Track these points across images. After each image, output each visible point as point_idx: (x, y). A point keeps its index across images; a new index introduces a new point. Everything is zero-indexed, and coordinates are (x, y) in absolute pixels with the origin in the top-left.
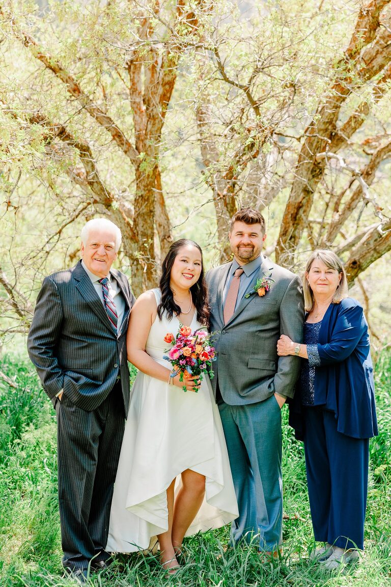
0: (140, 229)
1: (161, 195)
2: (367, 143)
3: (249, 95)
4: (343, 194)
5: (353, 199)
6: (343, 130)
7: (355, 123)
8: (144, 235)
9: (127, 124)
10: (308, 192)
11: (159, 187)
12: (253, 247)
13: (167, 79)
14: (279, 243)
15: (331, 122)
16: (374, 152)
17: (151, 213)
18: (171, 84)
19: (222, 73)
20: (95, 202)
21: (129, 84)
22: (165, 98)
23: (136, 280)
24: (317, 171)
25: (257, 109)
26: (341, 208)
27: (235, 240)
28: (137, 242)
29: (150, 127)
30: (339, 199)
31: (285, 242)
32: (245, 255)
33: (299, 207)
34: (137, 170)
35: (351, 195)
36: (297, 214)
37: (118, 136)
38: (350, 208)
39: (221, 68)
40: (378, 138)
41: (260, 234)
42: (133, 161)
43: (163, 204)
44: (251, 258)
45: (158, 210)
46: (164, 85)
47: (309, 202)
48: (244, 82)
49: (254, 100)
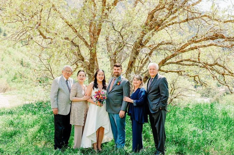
0: (91, 67)
1: (96, 58)
2: (150, 46)
3: (120, 34)
4: (144, 59)
5: (146, 61)
6: (144, 43)
7: (147, 41)
8: (92, 68)
9: (88, 40)
10: (135, 58)
11: (96, 56)
12: (118, 73)
13: (99, 29)
14: (127, 71)
15: (141, 41)
16: (152, 48)
17: (94, 63)
18: (100, 30)
19: (114, 28)
20: (80, 60)
21: (89, 29)
22: (98, 34)
23: (90, 80)
24: (137, 53)
25: (122, 37)
26: (143, 63)
27: (114, 71)
28: (90, 70)
29: (94, 41)
30: (143, 60)
31: (128, 71)
32: (116, 75)
33: (132, 62)
34: (90, 52)
35: (145, 60)
36: (132, 64)
37: (86, 43)
38: (145, 63)
39: (113, 27)
40: (153, 45)
41: (120, 70)
42: (89, 49)
43: (97, 61)
44: (118, 76)
45: (95, 62)
46: (98, 30)
47: (135, 61)
48: (119, 31)
49: (122, 35)
